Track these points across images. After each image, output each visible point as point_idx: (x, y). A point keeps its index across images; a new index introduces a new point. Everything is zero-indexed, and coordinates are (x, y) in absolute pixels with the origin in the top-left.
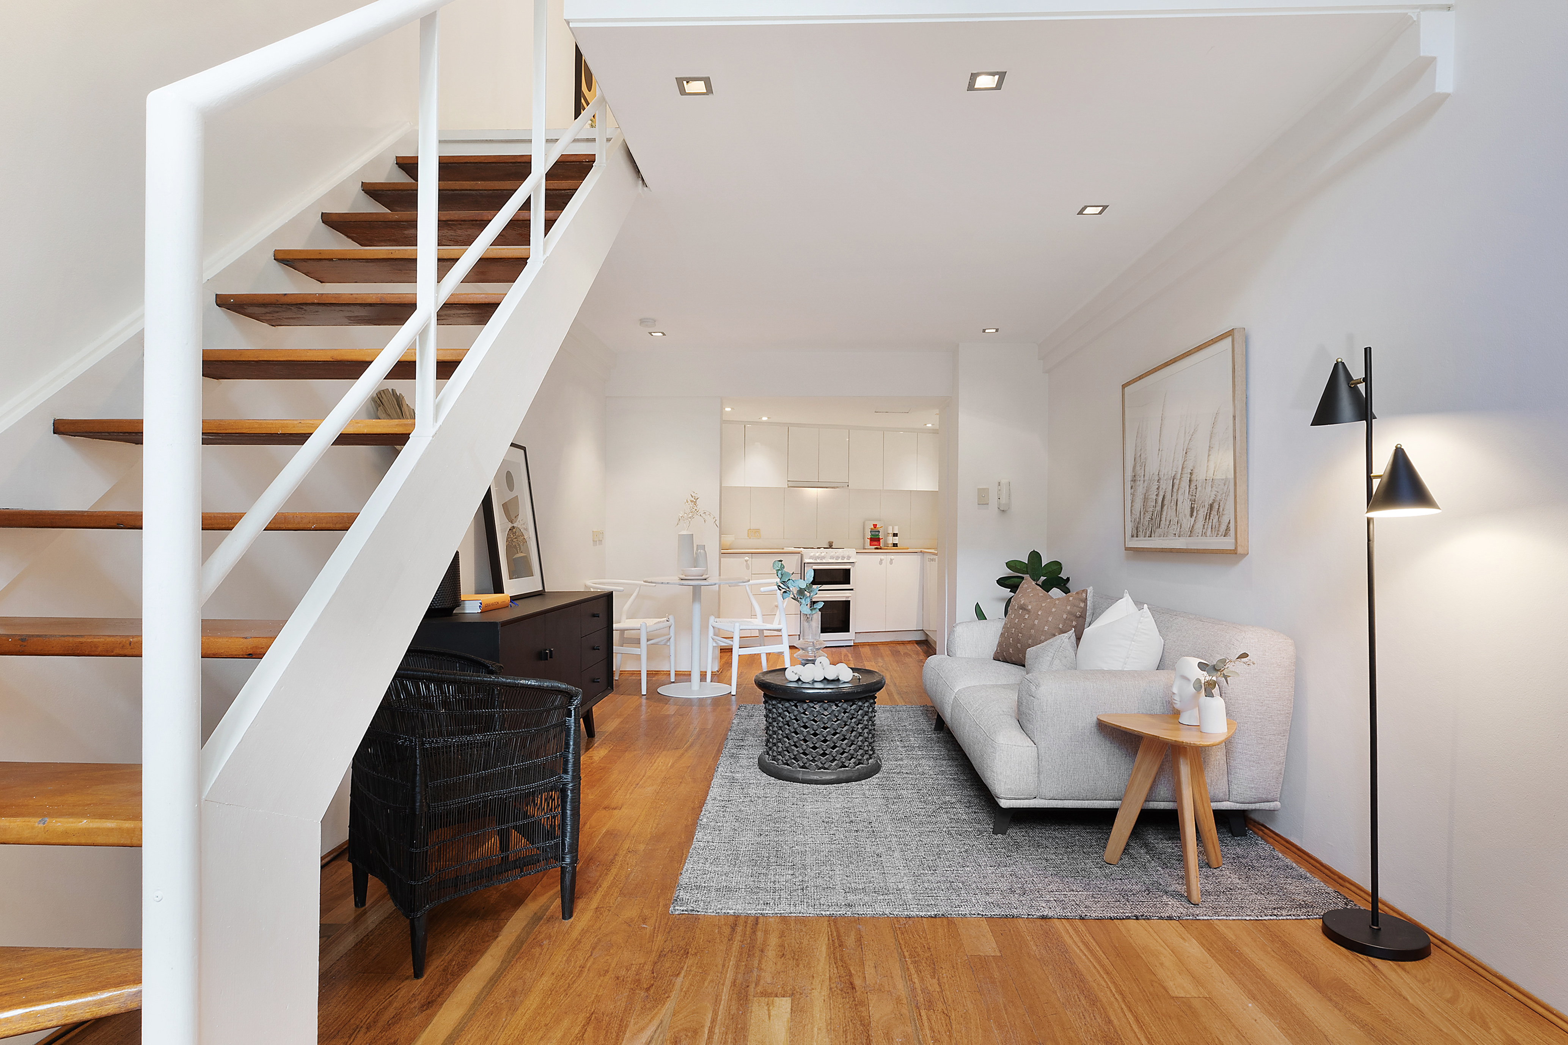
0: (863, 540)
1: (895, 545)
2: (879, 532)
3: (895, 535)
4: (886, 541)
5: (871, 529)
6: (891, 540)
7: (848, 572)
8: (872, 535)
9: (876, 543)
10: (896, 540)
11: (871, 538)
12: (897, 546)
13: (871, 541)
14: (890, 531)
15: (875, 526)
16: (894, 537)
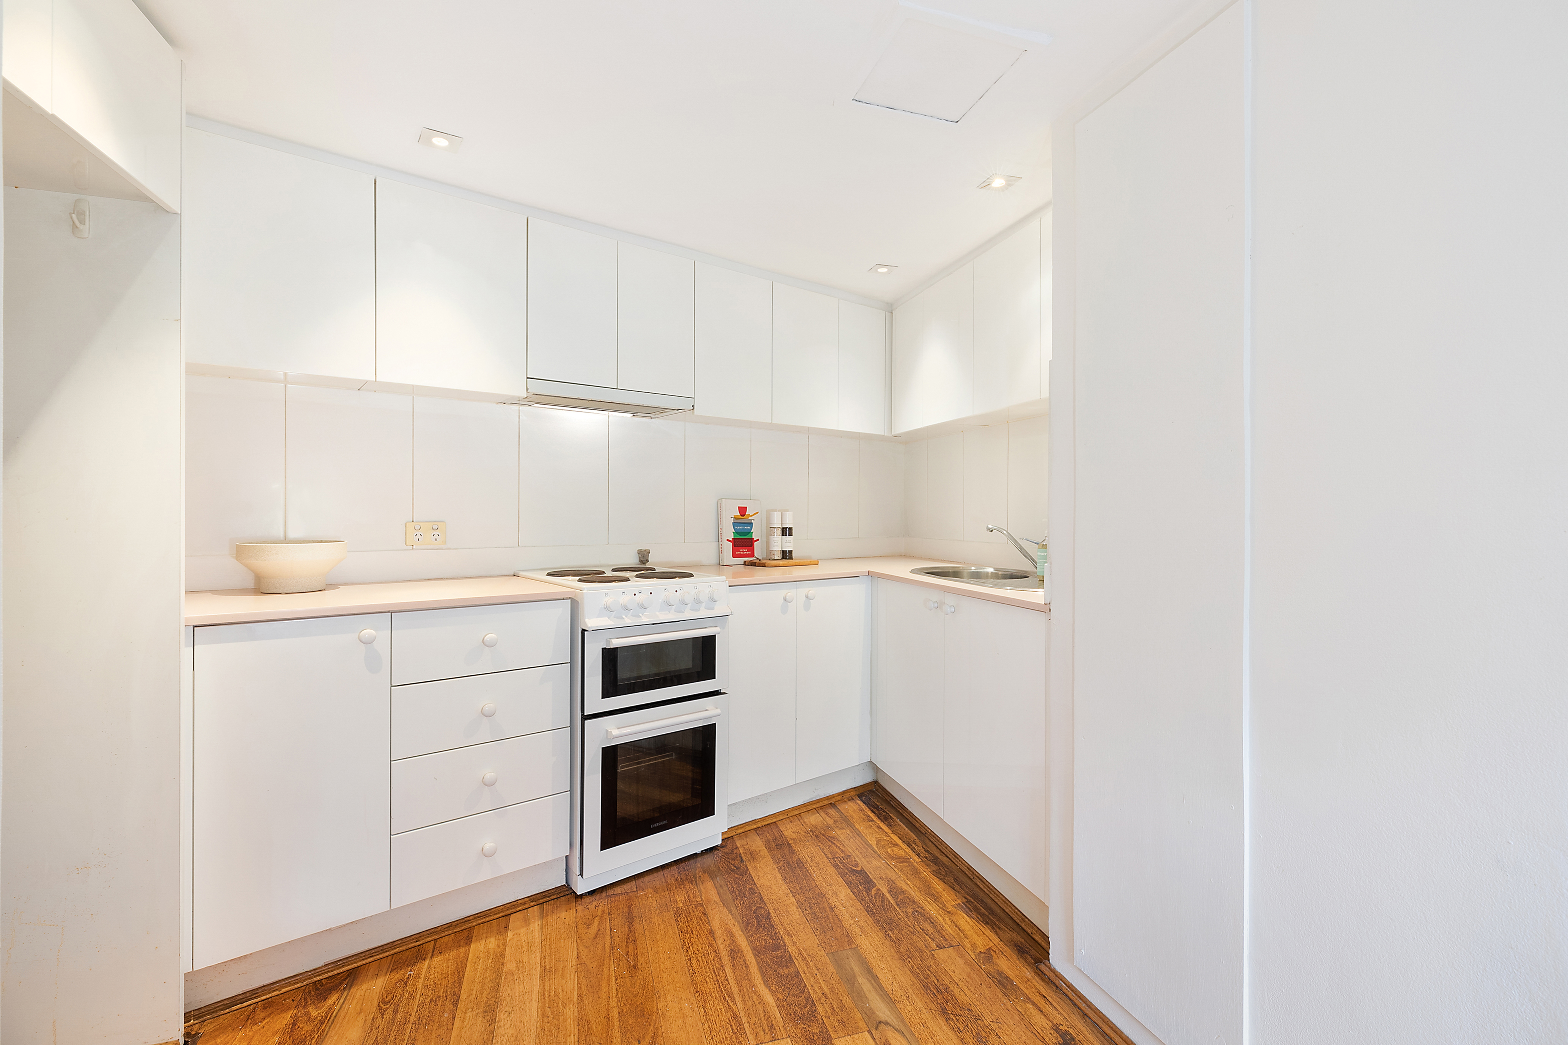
0: (715, 545)
1: (786, 555)
2: (751, 524)
3: (786, 531)
4: (769, 548)
5: (735, 518)
6: (779, 543)
7: (707, 645)
8: (737, 532)
9: (745, 551)
10: (788, 544)
11: (734, 539)
12: (791, 558)
13: (734, 546)
14: (777, 524)
15: (743, 510)
16: (783, 537)
